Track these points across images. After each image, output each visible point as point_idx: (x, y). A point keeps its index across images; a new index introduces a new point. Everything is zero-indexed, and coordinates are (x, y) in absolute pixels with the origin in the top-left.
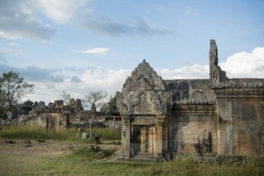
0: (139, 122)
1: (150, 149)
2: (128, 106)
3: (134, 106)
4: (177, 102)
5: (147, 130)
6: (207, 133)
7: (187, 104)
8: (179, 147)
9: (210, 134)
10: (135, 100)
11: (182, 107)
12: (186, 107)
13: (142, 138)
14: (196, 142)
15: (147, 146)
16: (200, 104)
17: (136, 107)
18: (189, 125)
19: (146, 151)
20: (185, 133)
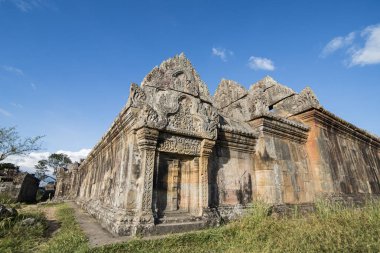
0: (172, 146)
1: (184, 203)
2: (159, 112)
3: (169, 115)
4: (223, 127)
5: (180, 166)
6: (247, 175)
7: (232, 132)
8: (221, 197)
9: (250, 177)
10: (172, 105)
11: (226, 134)
12: (230, 135)
13: (171, 181)
14: (238, 188)
15: (179, 197)
16: (244, 135)
17: (172, 118)
18: (229, 162)
19: (178, 208)
20: (226, 174)
